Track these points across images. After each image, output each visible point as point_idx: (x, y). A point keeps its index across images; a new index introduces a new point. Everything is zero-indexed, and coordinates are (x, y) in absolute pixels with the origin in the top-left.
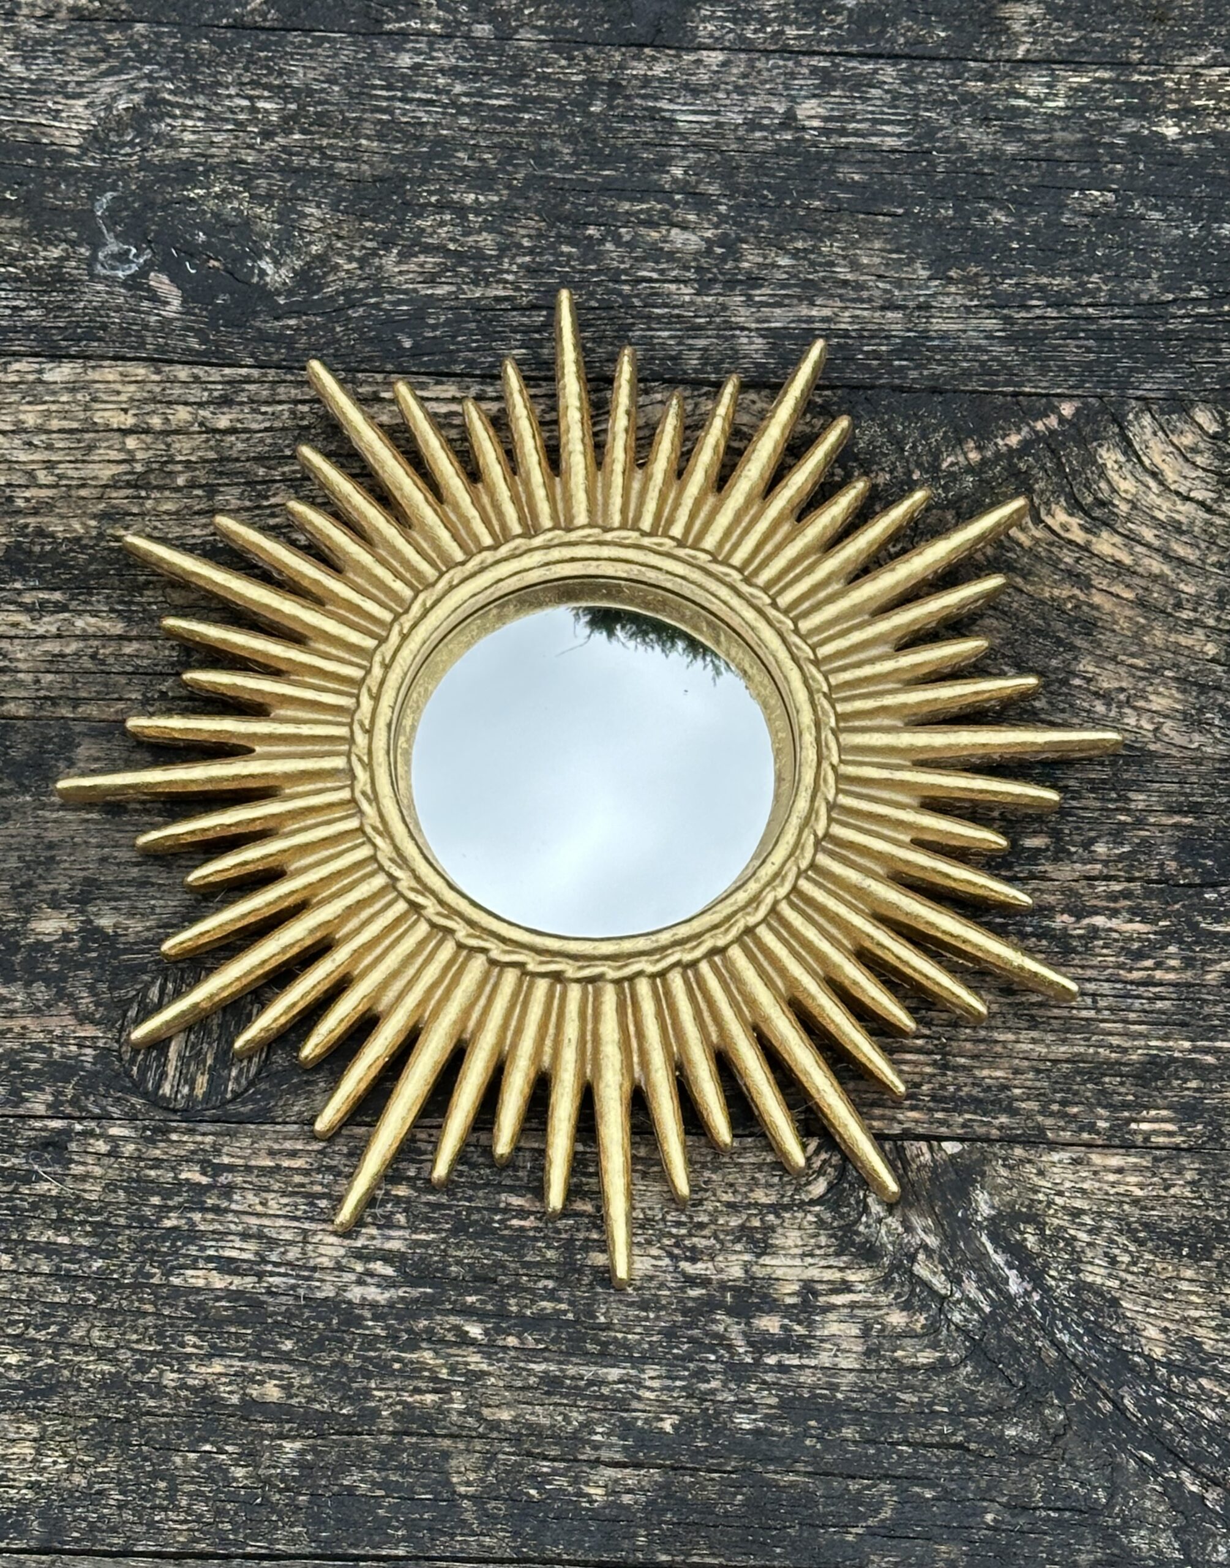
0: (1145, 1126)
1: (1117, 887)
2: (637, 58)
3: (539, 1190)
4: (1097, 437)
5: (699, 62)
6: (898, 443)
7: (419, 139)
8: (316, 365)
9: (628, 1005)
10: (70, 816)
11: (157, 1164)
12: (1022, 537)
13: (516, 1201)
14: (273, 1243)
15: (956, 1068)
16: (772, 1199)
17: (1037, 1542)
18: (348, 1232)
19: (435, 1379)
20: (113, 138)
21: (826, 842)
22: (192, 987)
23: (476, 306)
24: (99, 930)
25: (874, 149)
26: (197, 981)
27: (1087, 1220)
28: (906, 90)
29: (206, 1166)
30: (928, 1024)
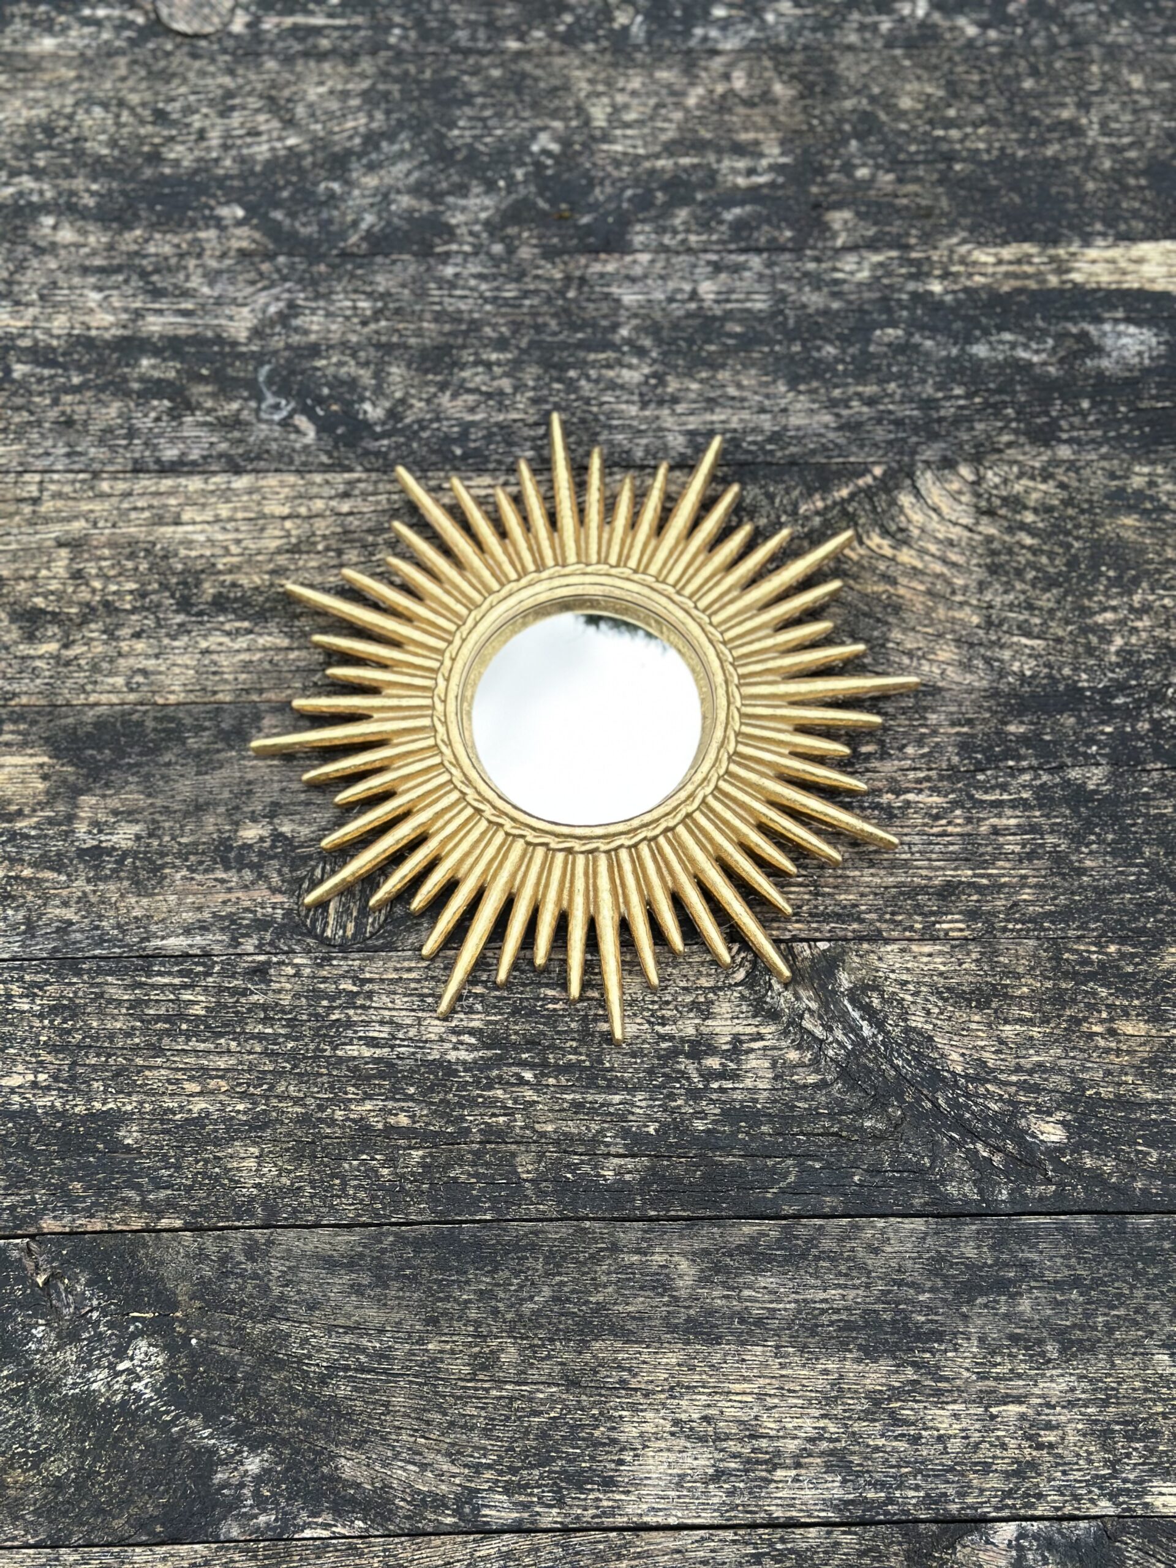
0: (945, 926)
1: (921, 775)
2: (596, 260)
3: (565, 986)
4: (898, 487)
5: (635, 262)
6: (771, 497)
7: (460, 321)
8: (401, 471)
9: (614, 866)
10: (260, 763)
11: (325, 980)
12: (853, 555)
13: (550, 993)
14: (399, 1026)
15: (823, 895)
16: (711, 984)
17: (888, 1193)
18: (445, 1018)
19: (505, 1107)
20: (268, 331)
21: (736, 757)
22: (342, 867)
23: (500, 425)
24: (282, 834)
25: (748, 310)
26: (345, 863)
27: (911, 987)
28: (767, 272)
29: (356, 980)
30: (805, 867)
